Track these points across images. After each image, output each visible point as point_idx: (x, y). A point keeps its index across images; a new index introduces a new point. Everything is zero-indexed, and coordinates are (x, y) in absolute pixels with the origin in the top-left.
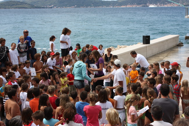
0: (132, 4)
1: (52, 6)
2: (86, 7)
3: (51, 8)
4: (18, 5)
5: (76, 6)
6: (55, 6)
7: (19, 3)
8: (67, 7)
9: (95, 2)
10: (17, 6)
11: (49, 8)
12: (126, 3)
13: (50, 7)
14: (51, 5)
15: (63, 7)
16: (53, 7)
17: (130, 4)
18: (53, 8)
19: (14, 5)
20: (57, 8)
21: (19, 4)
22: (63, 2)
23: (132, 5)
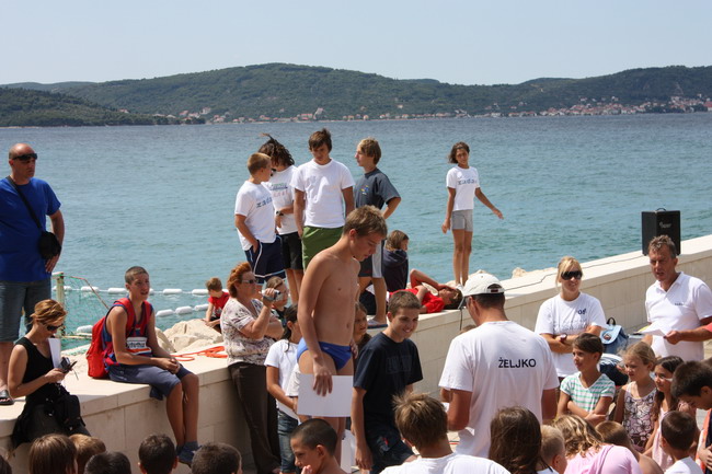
0: (599, 100)
1: (205, 112)
2: (371, 118)
3: (201, 121)
4: (36, 108)
5: (319, 111)
6: (220, 112)
7: (42, 99)
8: (280, 116)
9: (415, 93)
10: (36, 113)
11: (188, 122)
12: (568, 95)
13: (197, 116)
14: (201, 109)
15: (257, 120)
16: (210, 116)
17: (589, 100)
18: (208, 123)
19: (20, 108)
20: (226, 121)
21: (42, 106)
22: (256, 96)
23: (594, 105)
